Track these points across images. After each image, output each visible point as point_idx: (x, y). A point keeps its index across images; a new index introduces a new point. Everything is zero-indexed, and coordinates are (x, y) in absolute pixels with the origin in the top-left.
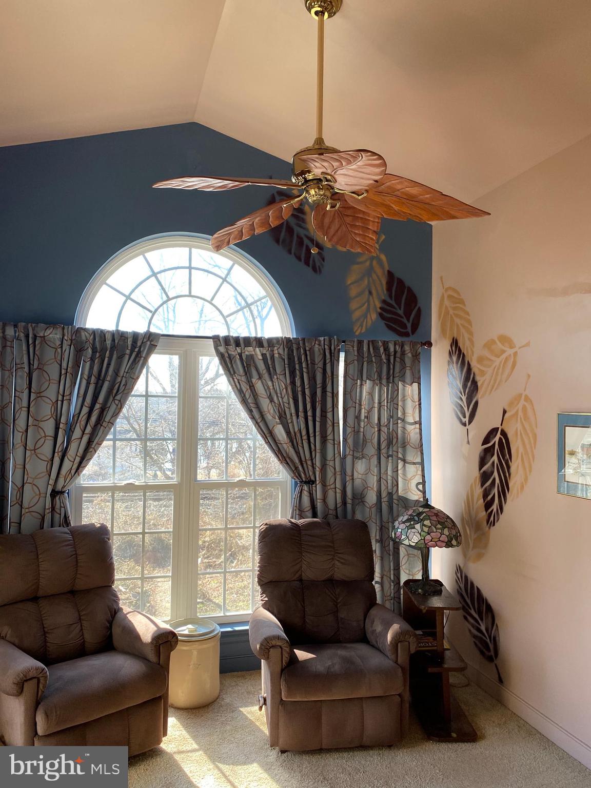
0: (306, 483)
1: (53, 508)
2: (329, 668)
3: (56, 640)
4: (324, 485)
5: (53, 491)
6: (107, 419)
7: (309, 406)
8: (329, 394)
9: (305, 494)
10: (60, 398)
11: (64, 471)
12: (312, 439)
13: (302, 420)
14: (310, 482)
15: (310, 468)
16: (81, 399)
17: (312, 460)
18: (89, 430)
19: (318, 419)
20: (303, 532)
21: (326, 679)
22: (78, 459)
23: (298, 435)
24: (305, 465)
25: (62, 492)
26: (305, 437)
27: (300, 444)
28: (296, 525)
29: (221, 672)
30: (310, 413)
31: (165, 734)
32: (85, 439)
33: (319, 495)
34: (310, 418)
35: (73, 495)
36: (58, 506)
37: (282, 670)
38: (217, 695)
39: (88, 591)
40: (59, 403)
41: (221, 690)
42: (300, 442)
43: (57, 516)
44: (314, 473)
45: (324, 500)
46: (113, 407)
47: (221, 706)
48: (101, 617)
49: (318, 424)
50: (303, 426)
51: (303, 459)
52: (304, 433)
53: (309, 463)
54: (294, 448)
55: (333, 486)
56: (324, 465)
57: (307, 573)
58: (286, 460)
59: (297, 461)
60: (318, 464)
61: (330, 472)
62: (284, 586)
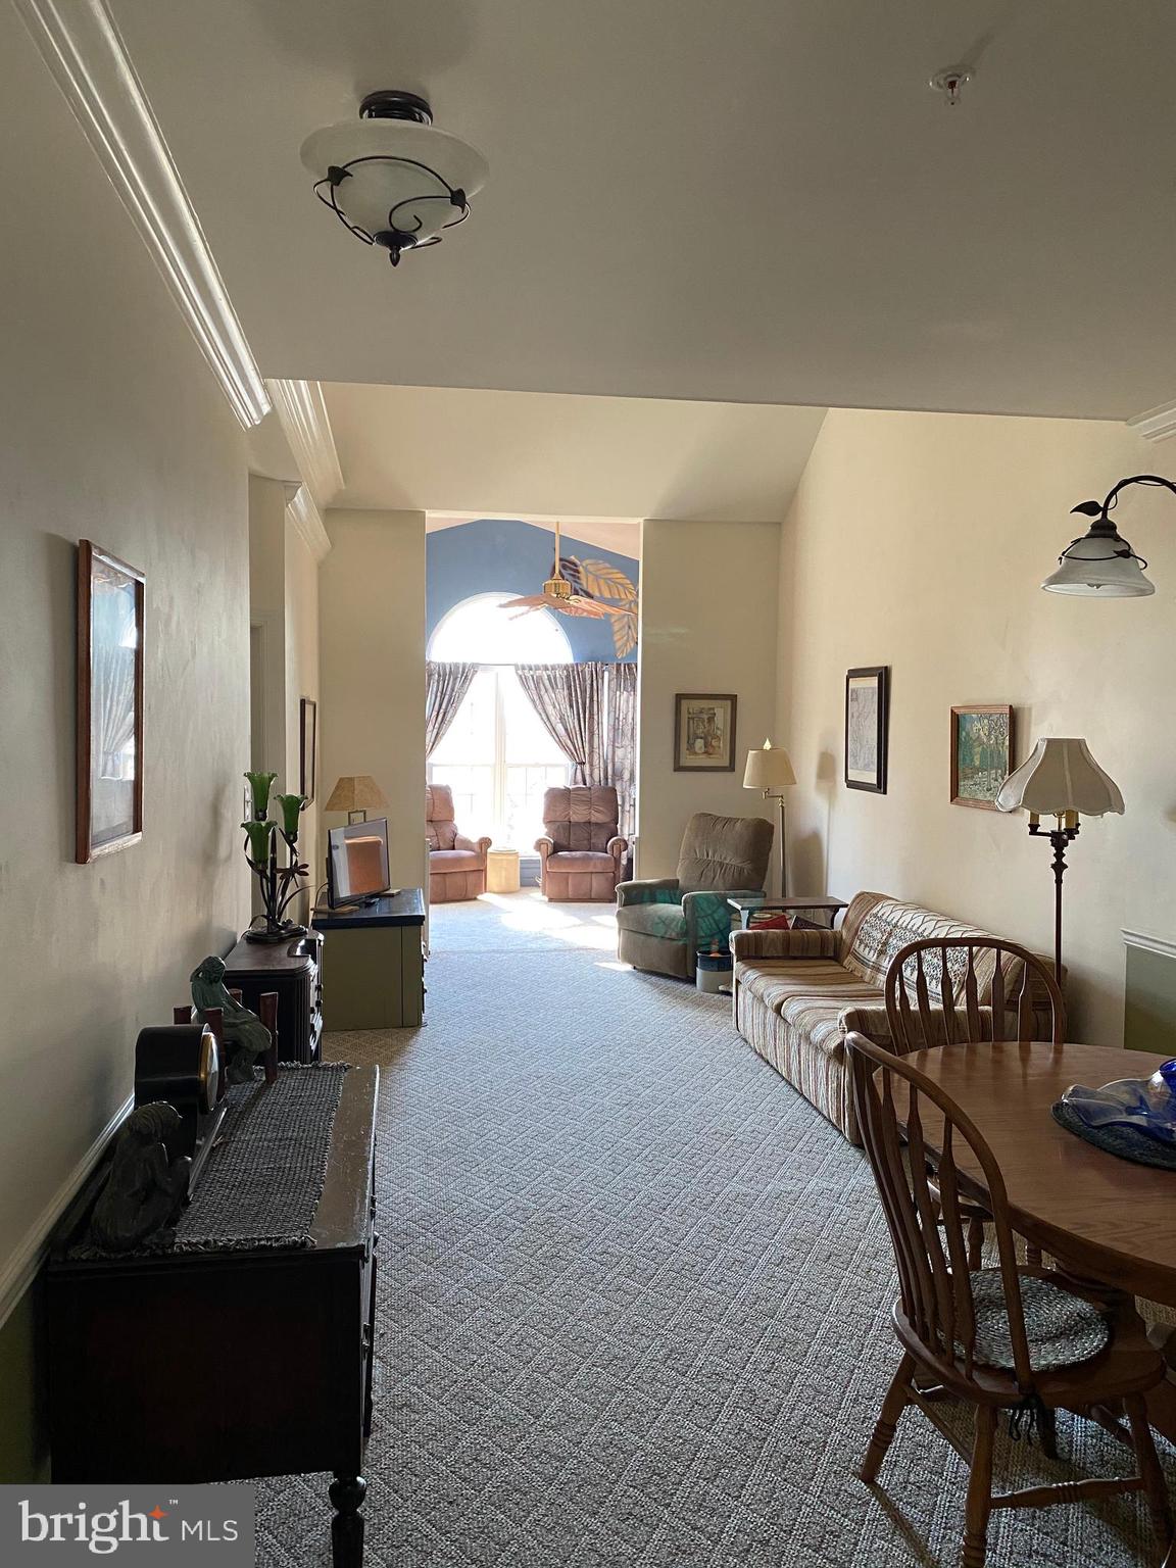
0: (579, 764)
4: (591, 765)
7: (581, 711)
8: (595, 703)
9: (579, 771)
12: (583, 733)
13: (576, 720)
14: (582, 764)
15: (582, 753)
17: (583, 747)
18: (437, 725)
19: (588, 719)
20: (572, 792)
21: (572, 860)
23: (573, 730)
24: (578, 751)
26: (578, 732)
27: (574, 737)
28: (567, 789)
30: (581, 716)
32: (435, 731)
33: (587, 772)
34: (582, 719)
37: (548, 856)
42: (574, 735)
44: (585, 757)
45: (592, 774)
46: (451, 711)
49: (587, 725)
50: (576, 724)
51: (577, 747)
52: (577, 729)
53: (581, 750)
54: (570, 740)
55: (598, 767)
56: (591, 752)
57: (574, 818)
58: (564, 747)
59: (572, 748)
60: (587, 749)
61: (596, 757)
62: (558, 824)
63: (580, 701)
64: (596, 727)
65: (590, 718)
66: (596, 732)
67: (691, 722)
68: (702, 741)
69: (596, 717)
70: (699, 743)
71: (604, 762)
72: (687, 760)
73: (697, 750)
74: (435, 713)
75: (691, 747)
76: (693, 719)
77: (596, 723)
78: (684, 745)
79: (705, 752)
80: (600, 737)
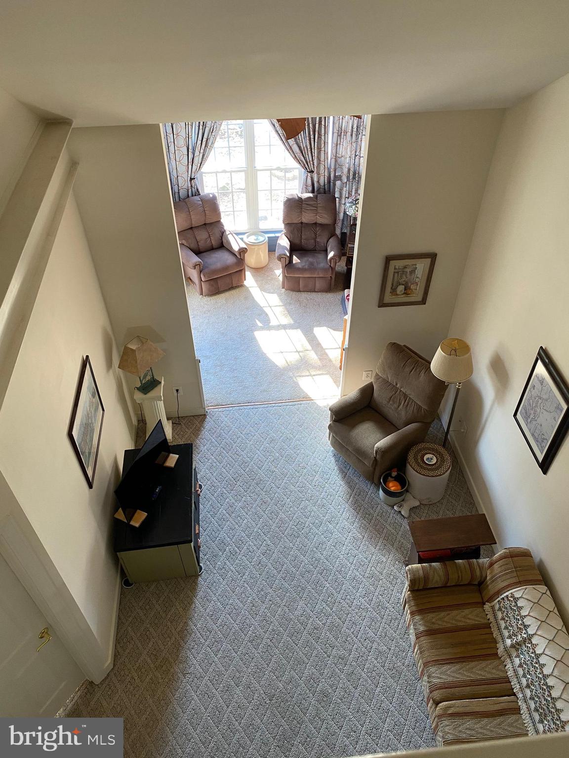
0: (309, 172)
1: (191, 186)
2: (303, 266)
3: (202, 245)
4: (318, 174)
5: (191, 179)
6: (210, 145)
7: (311, 133)
8: (323, 126)
9: (309, 178)
10: (187, 136)
11: (193, 170)
12: (313, 150)
13: (308, 141)
14: (312, 172)
15: (312, 165)
16: (196, 136)
17: (313, 160)
18: (202, 151)
19: (316, 141)
20: (304, 202)
21: (302, 270)
22: (199, 165)
23: (305, 149)
24: (309, 164)
25: (194, 179)
26: (309, 150)
27: (306, 153)
28: (300, 199)
29: (269, 251)
30: (312, 137)
31: (245, 280)
32: (201, 155)
33: (315, 179)
34: (312, 140)
35: (199, 178)
36: (193, 185)
37: (286, 265)
38: (266, 264)
39: (211, 224)
40: (187, 138)
41: (269, 261)
42: (306, 152)
43: (193, 189)
44: (314, 168)
45: (318, 182)
46: (212, 138)
47: (268, 268)
48: (218, 235)
49: (316, 144)
50: (308, 144)
51: (308, 161)
52: (309, 147)
53: (311, 163)
54: (303, 156)
55: (323, 174)
56: (319, 164)
57: (304, 220)
58: (299, 161)
59: (305, 162)
60: (315, 164)
61: (322, 167)
62: (293, 225)
63: (311, 125)
64: (323, 145)
65: (318, 138)
66: (323, 149)
67: (396, 275)
68: (403, 286)
69: (323, 137)
70: (401, 288)
71: (328, 169)
72: (388, 298)
73: (398, 292)
74: (199, 142)
75: (394, 291)
76: (398, 272)
77: (323, 142)
78: (388, 289)
79: (404, 293)
80: (326, 153)
